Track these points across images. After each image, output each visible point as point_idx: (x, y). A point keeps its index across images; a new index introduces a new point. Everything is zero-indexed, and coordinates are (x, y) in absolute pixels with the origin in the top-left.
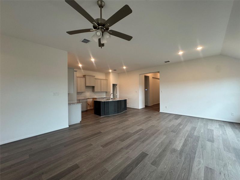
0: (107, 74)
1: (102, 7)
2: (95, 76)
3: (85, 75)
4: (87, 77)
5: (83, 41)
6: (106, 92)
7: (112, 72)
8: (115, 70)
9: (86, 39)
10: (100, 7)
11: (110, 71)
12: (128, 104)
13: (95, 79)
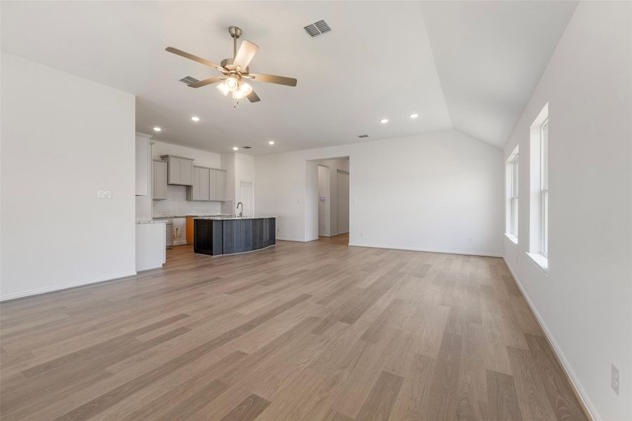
0: (227, 155)
1: (238, 37)
2: (193, 160)
3: (167, 156)
4: (172, 161)
5: (183, 80)
6: (223, 202)
7: (238, 151)
8: (247, 148)
9: (190, 76)
10: (233, 36)
11: (235, 149)
12: (278, 231)
13: (195, 166)
